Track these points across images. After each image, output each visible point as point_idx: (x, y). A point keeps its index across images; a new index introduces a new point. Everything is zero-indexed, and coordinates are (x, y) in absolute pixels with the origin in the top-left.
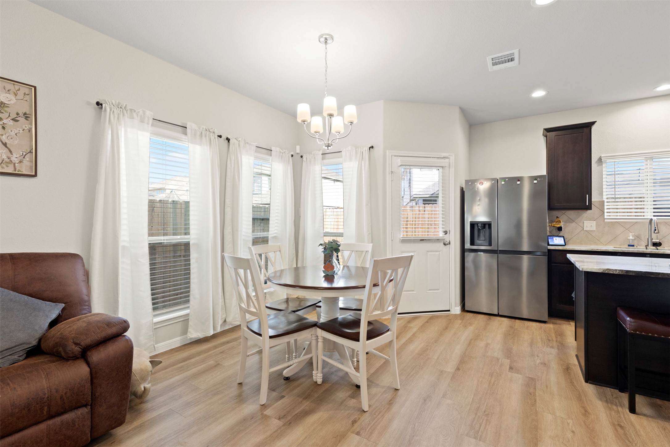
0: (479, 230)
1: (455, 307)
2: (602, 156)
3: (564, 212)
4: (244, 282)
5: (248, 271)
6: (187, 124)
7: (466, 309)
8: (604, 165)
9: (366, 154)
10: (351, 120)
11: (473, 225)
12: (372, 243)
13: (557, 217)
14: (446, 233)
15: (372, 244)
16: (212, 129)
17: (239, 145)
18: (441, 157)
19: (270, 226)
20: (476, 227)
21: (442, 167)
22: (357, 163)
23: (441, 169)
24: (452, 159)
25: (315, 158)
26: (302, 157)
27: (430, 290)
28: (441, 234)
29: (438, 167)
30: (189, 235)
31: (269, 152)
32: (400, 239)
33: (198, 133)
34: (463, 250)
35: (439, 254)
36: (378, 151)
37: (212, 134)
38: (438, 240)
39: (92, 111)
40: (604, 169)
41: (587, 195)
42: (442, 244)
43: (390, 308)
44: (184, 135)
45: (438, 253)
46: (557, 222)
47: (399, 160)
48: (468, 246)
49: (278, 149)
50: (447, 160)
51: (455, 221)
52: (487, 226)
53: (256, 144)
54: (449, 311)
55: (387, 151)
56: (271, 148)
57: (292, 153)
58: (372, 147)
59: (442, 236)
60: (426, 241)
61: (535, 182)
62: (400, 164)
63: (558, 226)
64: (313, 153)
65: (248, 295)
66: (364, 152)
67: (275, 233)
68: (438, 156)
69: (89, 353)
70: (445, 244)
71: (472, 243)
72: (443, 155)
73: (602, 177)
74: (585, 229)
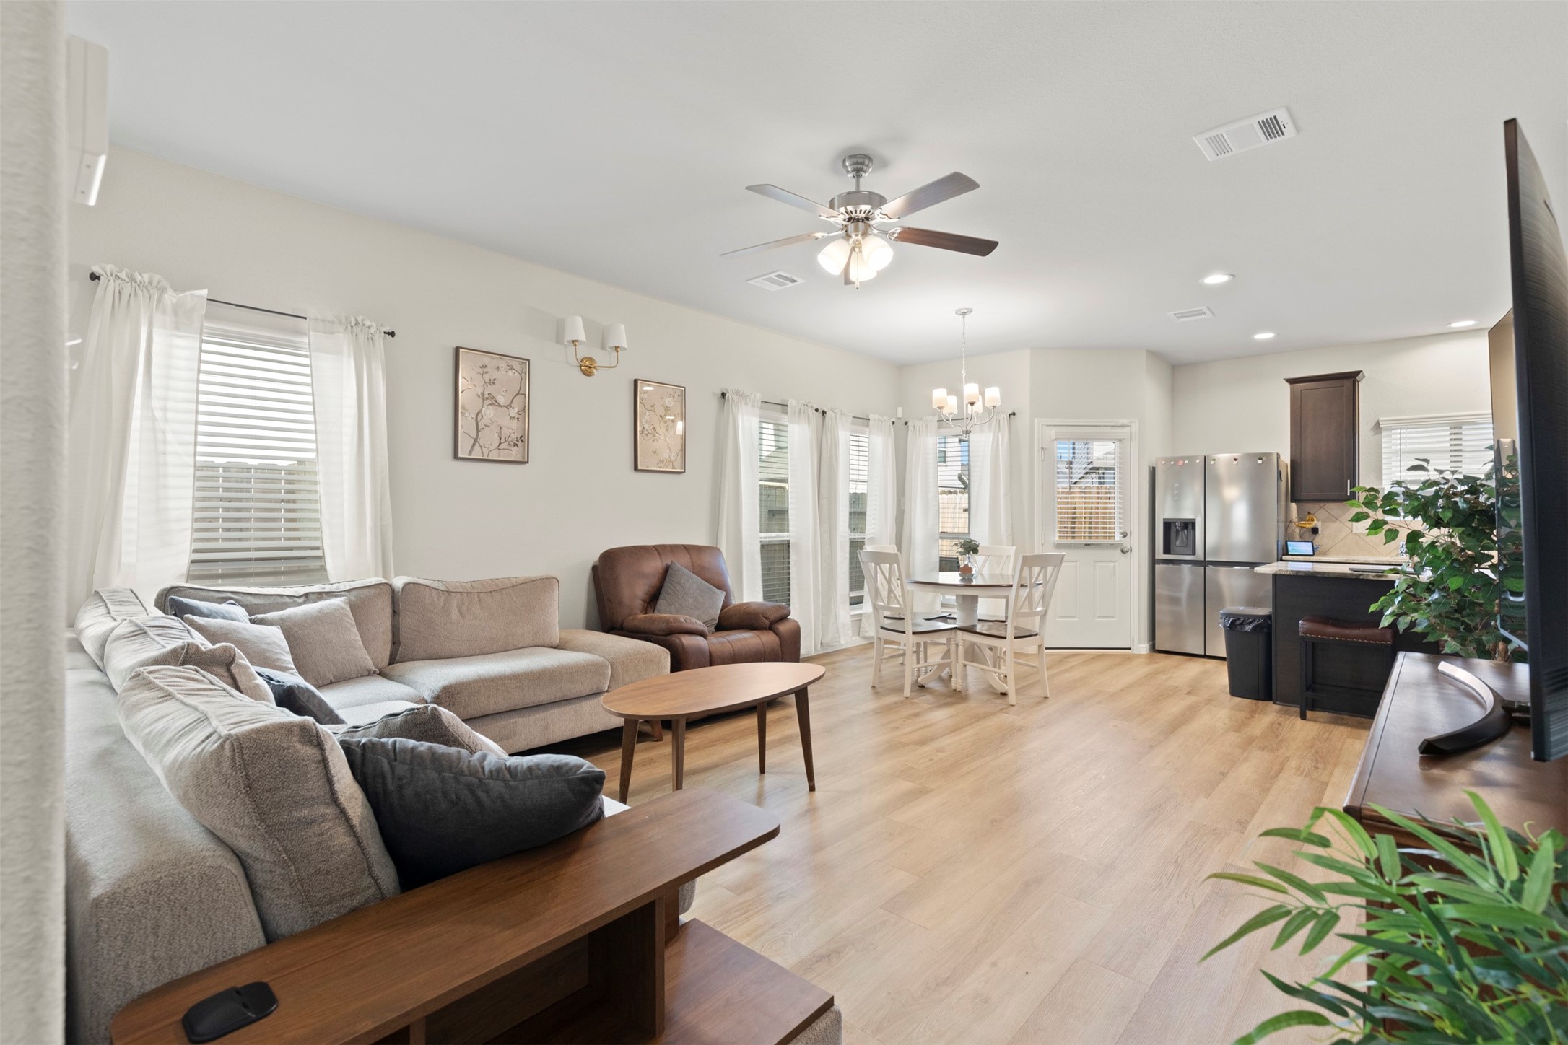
0: (1177, 531)
1: (1139, 644)
2: (1381, 419)
3: (1322, 504)
4: (887, 575)
5: (896, 565)
6: (788, 401)
7: (1156, 648)
8: (1384, 434)
9: (1005, 423)
10: (994, 404)
11: (1168, 525)
12: (1013, 545)
13: (1309, 513)
14: (1125, 535)
15: (1014, 547)
16: (810, 402)
17: (835, 418)
18: (1117, 424)
19: (867, 523)
20: (1173, 527)
21: (1120, 440)
22: (992, 435)
23: (1118, 443)
24: (1135, 427)
25: (927, 426)
26: (906, 423)
27: (1099, 617)
28: (1118, 537)
29: (1113, 440)
30: (788, 532)
31: (865, 421)
32: (1054, 543)
33: (797, 410)
34: (1154, 562)
35: (1114, 566)
36: (1023, 420)
37: (810, 409)
38: (1112, 546)
39: (714, 403)
40: (1384, 440)
41: (1349, 481)
42: (1119, 551)
43: (1039, 609)
44: (783, 414)
45: (1112, 564)
46: (1309, 520)
47: (1054, 431)
48: (1160, 554)
49: (877, 416)
50: (1127, 430)
51: (1139, 518)
52: (1190, 526)
53: (852, 414)
54: (1130, 649)
55: (1036, 419)
56: (868, 416)
57: (894, 420)
58: (1014, 414)
59: (1119, 539)
60: (1093, 546)
61: (1260, 462)
62: (1054, 437)
63: (1311, 526)
64: (924, 419)
65: (890, 590)
66: (1001, 422)
67: (872, 533)
68: (1113, 424)
69: (773, 626)
70: (1123, 552)
71: (1167, 550)
72: (1121, 422)
73: (1381, 452)
74: (1354, 532)
